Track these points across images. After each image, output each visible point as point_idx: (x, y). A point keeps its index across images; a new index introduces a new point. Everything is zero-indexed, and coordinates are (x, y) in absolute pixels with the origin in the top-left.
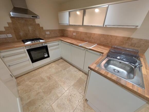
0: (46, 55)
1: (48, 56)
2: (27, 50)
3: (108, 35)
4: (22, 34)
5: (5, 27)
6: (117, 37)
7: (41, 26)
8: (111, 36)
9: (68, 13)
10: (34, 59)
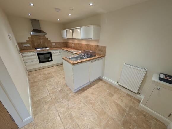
0: (50, 59)
1: (52, 60)
2: (37, 54)
3: (89, 45)
4: (36, 44)
5: (27, 40)
6: (93, 45)
7: (49, 39)
8: (90, 45)
9: (66, 31)
10: (41, 61)
